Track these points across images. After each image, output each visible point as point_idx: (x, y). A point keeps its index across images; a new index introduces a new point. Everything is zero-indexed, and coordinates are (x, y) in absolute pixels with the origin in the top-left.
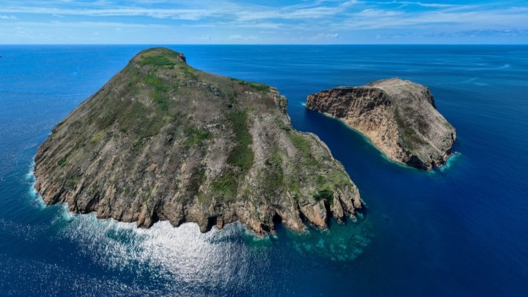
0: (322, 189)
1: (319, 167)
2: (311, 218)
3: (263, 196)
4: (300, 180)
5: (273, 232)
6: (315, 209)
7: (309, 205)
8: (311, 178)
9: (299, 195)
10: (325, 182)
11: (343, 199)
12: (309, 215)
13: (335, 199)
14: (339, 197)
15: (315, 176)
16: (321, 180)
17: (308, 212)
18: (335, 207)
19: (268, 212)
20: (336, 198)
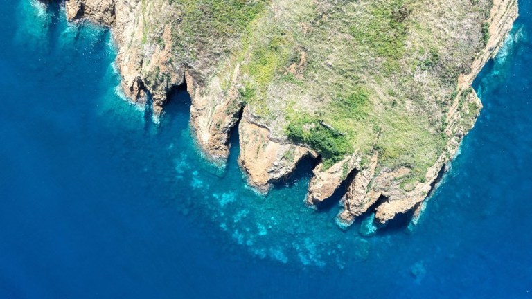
0: (330, 123)
1: (389, 72)
2: (247, 153)
3: (168, 28)
4: (295, 60)
5: (157, 109)
6: (269, 148)
7: (262, 131)
8: (331, 80)
9: (258, 95)
10: (361, 117)
11: (360, 181)
12: (247, 146)
13: (338, 165)
14: (355, 172)
15: (348, 84)
16: (352, 104)
17: (251, 139)
18: (324, 175)
19: (163, 69)
20: (345, 168)
